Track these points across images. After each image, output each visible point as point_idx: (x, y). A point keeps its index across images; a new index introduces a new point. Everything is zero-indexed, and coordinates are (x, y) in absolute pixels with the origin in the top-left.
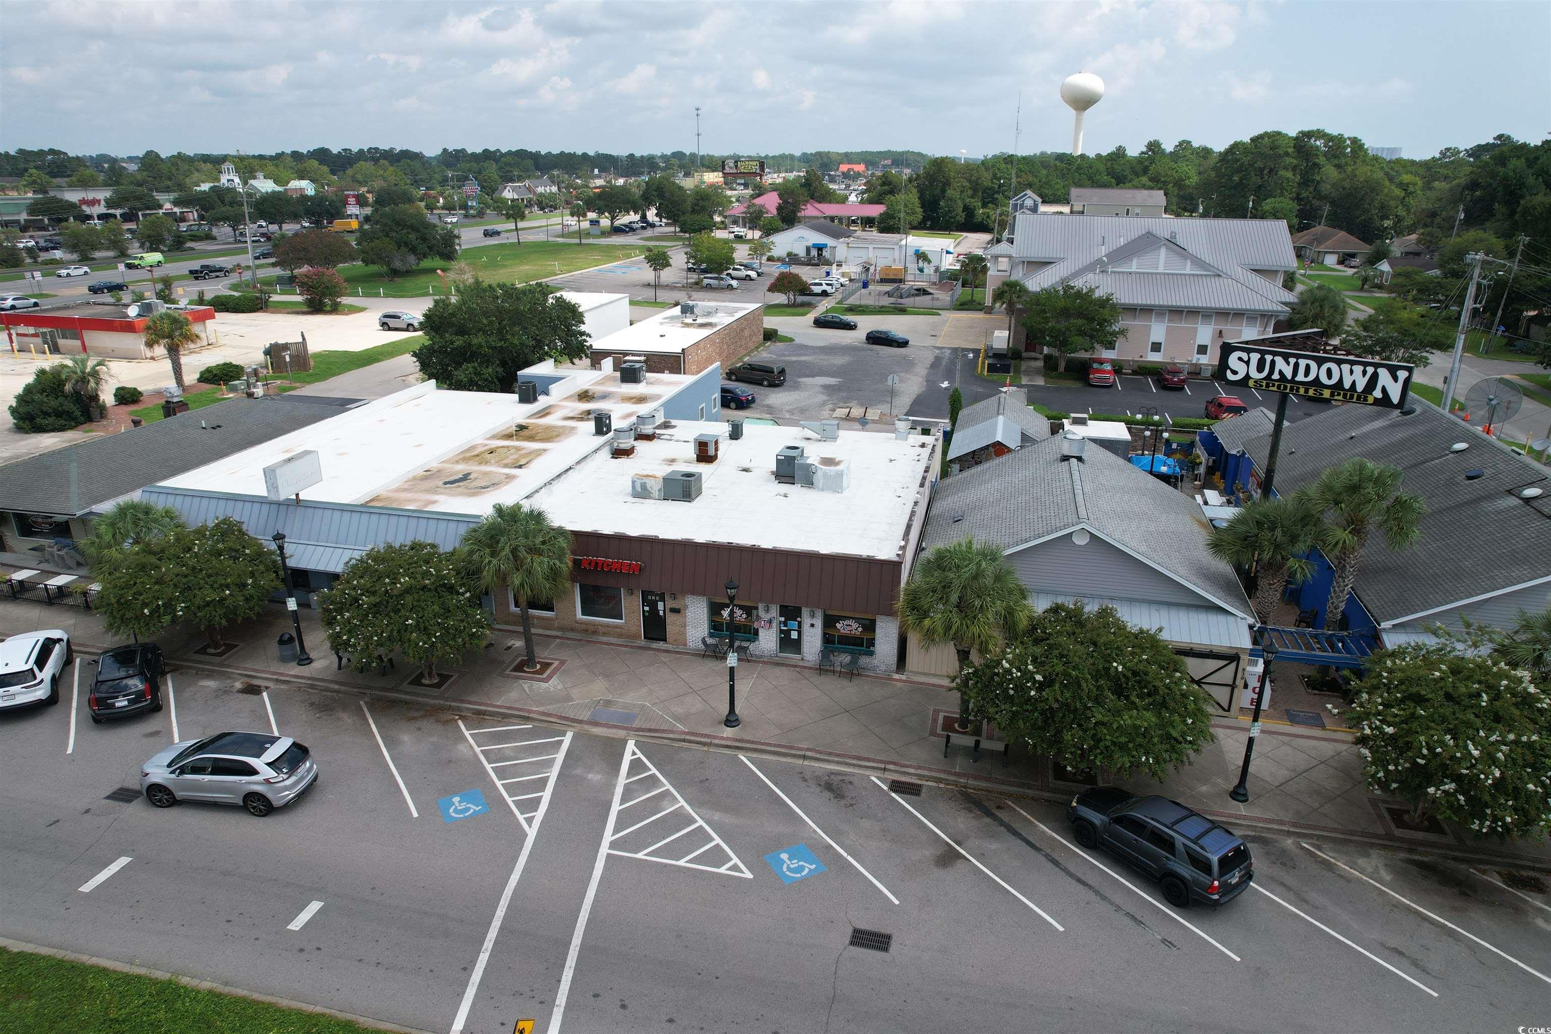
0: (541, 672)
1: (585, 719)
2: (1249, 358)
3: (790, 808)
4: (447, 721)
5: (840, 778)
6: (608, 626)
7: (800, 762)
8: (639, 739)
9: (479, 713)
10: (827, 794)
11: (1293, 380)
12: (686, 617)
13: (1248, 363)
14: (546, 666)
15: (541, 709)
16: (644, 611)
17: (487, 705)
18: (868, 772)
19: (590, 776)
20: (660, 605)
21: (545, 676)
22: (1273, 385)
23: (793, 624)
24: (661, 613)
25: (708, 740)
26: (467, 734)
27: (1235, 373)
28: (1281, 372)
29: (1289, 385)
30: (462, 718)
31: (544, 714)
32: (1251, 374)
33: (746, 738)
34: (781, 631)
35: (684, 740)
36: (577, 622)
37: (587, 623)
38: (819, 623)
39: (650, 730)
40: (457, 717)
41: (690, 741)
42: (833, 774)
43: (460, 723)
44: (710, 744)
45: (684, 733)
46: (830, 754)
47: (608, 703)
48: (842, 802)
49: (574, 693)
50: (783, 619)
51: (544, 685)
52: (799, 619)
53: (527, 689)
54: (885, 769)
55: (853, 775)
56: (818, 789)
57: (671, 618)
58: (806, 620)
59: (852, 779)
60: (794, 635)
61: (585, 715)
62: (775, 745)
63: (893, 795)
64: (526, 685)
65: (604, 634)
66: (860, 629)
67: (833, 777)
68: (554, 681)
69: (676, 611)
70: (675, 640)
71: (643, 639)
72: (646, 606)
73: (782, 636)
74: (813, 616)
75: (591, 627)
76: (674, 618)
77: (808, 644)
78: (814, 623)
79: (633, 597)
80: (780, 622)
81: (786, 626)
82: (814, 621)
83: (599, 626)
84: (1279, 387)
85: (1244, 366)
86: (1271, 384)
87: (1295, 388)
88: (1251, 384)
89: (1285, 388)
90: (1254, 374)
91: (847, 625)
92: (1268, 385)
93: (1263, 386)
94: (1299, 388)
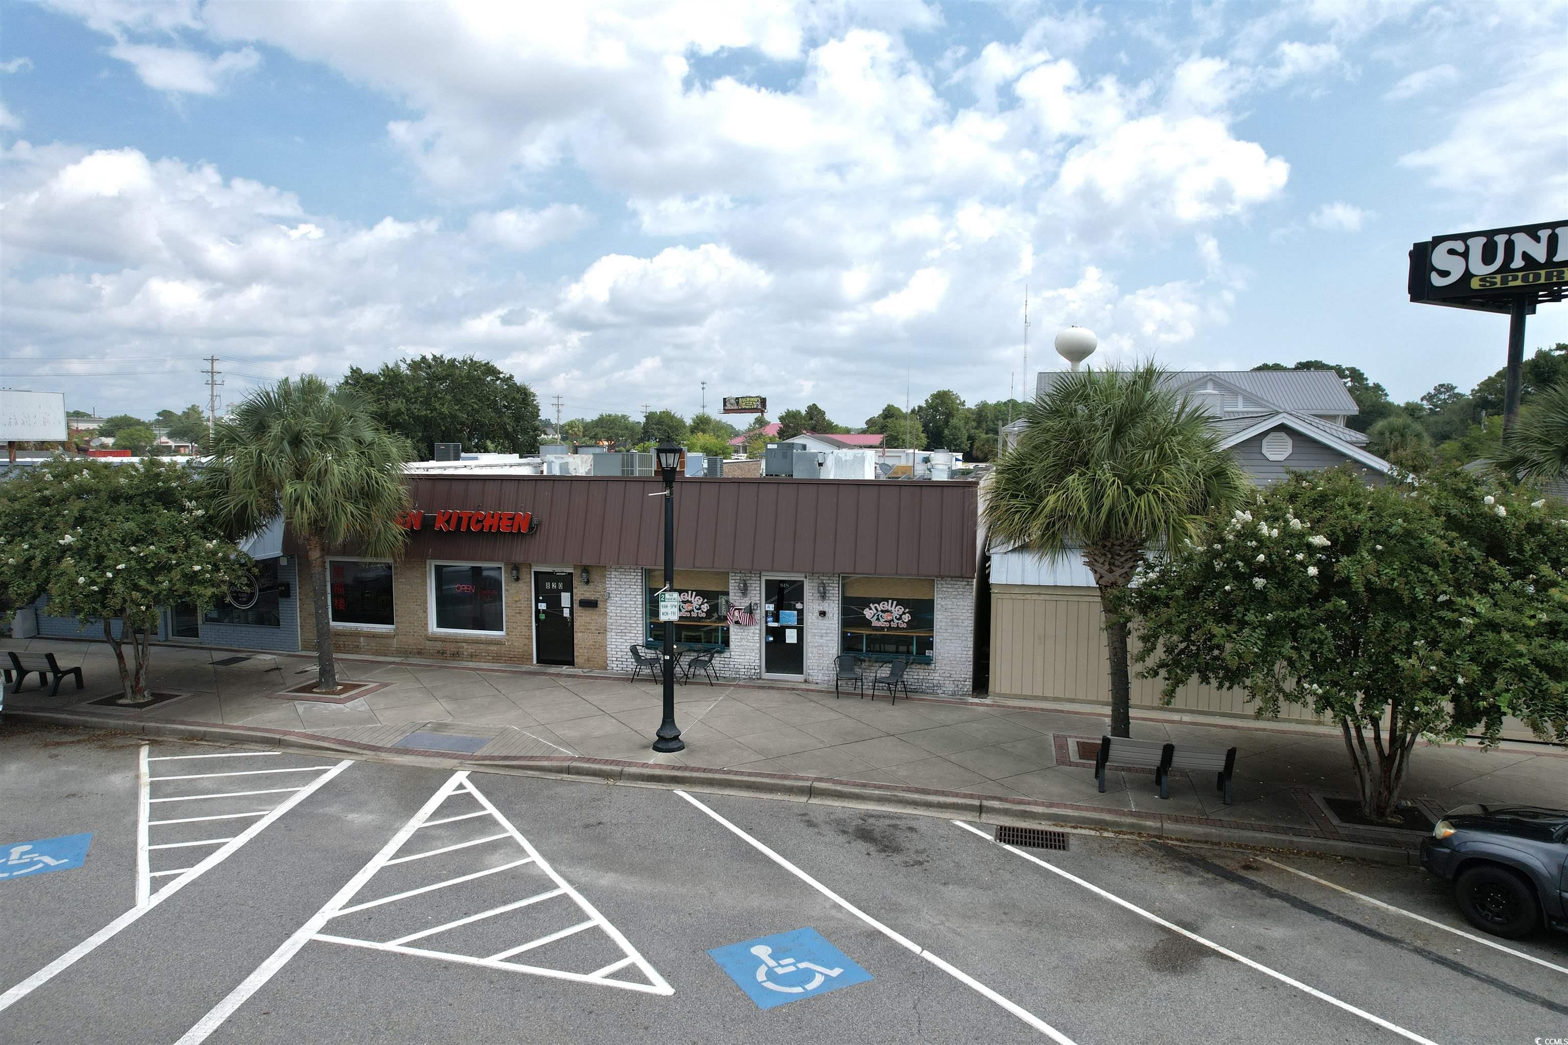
0: (337, 693)
1: (388, 746)
2: (1467, 248)
3: (780, 867)
4: (122, 746)
5: (888, 822)
6: (477, 641)
7: (803, 799)
8: (479, 768)
9: (190, 735)
10: (861, 846)
11: (1550, 263)
12: (605, 614)
13: (1465, 255)
14: (350, 687)
16: (538, 611)
18: (946, 813)
19: (351, 816)
20: (565, 598)
21: (344, 697)
22: (1515, 278)
23: (789, 617)
24: (566, 613)
25: (618, 768)
26: (145, 762)
27: (1445, 274)
28: (1525, 256)
29: (1543, 273)
31: (312, 737)
32: (1473, 270)
33: (693, 765)
34: (770, 631)
35: (569, 770)
36: (429, 639)
38: (833, 608)
39: (506, 758)
40: (145, 742)
41: (579, 771)
42: (872, 816)
43: (145, 748)
44: (620, 775)
45: (573, 759)
46: (864, 786)
47: (441, 727)
48: (897, 859)
49: (386, 715)
50: (771, 607)
51: (334, 706)
52: (799, 606)
54: (981, 809)
55: (916, 818)
56: (842, 839)
57: (582, 619)
58: (811, 604)
59: (913, 824)
60: (791, 637)
61: (390, 742)
62: (750, 774)
63: (1008, 847)
64: (302, 706)
65: (472, 657)
66: (907, 618)
67: (871, 821)
68: (357, 702)
69: (590, 604)
70: (588, 660)
71: (535, 662)
72: (542, 602)
73: (771, 639)
74: (823, 596)
75: (451, 648)
76: (588, 619)
77: (815, 650)
78: (826, 610)
79: (521, 584)
80: (767, 612)
81: (777, 619)
82: (825, 606)
83: (464, 644)
84: (1525, 278)
85: (1461, 261)
86: (1510, 278)
87: (1555, 273)
88: (1475, 284)
89: (1537, 277)
90: (1479, 268)
91: (882, 611)
92: (1504, 280)
93: (1495, 283)
94: (1563, 272)
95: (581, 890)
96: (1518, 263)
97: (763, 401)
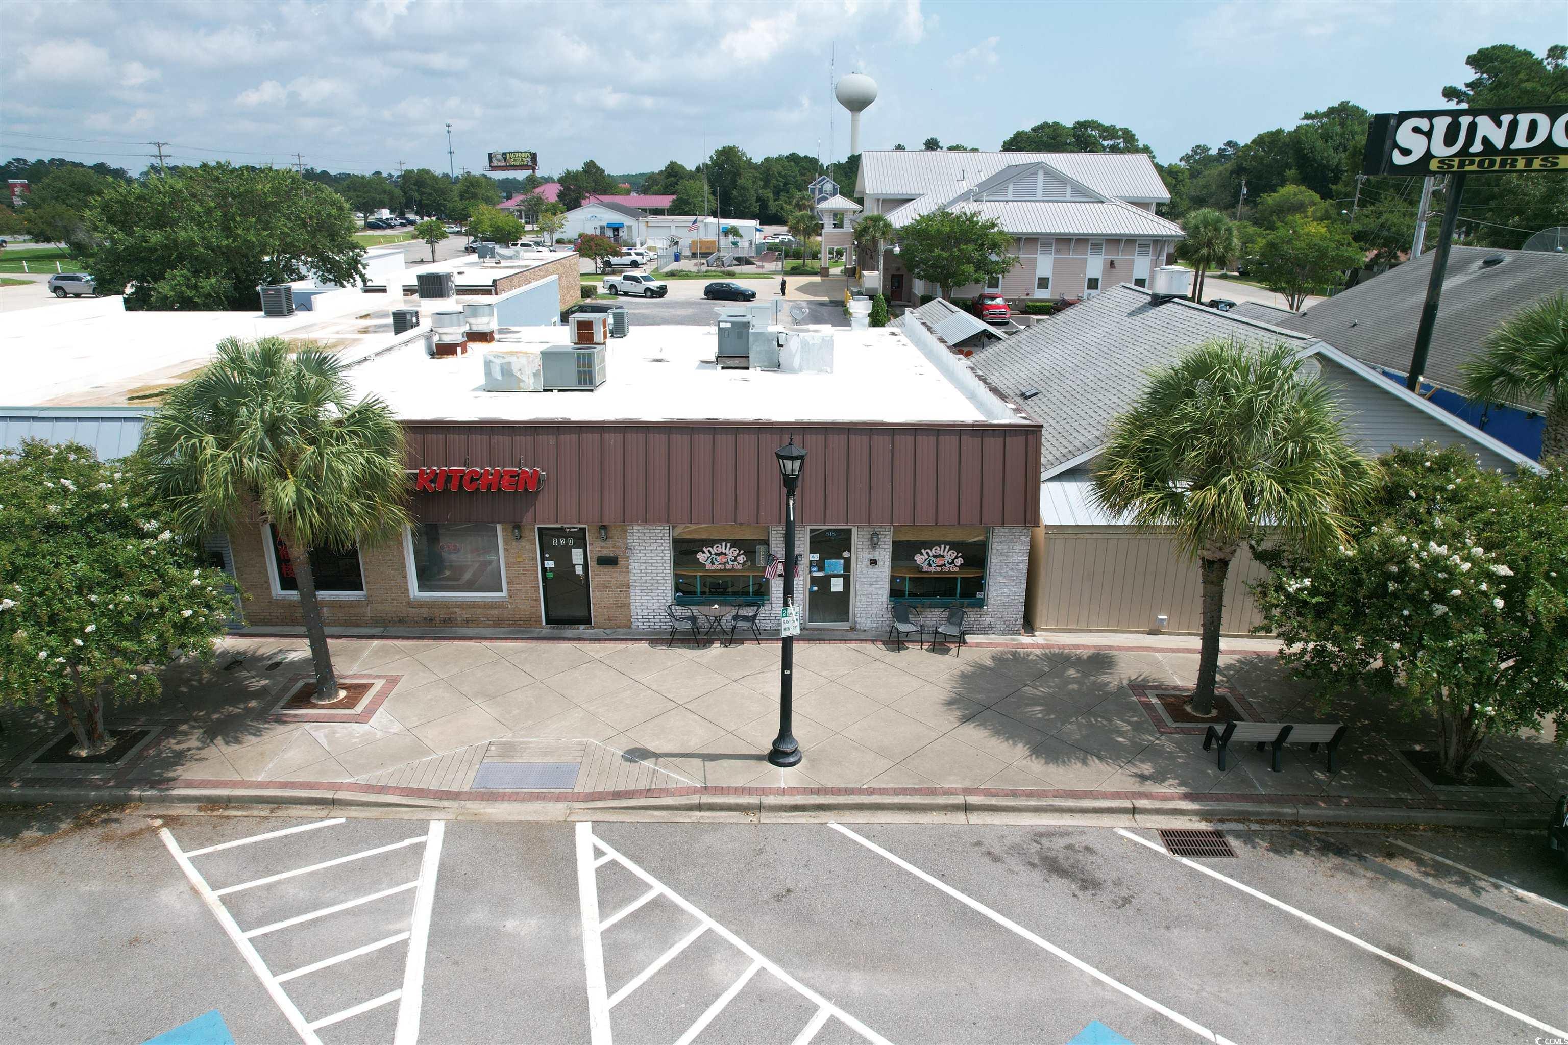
0: (350, 703)
1: (466, 789)
2: (1432, 126)
3: (1008, 931)
4: (132, 835)
5: (1062, 842)
6: (473, 605)
7: (960, 818)
8: (600, 816)
9: (213, 803)
10: (1059, 884)
11: (1506, 150)
12: (628, 571)
13: (1429, 134)
14: (357, 691)
15: (362, 778)
16: (544, 570)
17: (234, 785)
18: (1106, 821)
19: (511, 924)
20: (577, 556)
21: (359, 708)
22: (1472, 163)
23: (835, 565)
24: (579, 570)
25: (753, 800)
26: (182, 858)
27: (1406, 152)
28: (1486, 141)
29: (1498, 159)
30: (170, 821)
31: (369, 788)
32: (1434, 151)
33: (830, 785)
34: (814, 581)
35: (700, 807)
36: (410, 604)
37: (432, 605)
38: (885, 556)
39: (617, 795)
40: (158, 822)
41: (712, 807)
42: (1042, 835)
43: (166, 835)
44: (760, 808)
45: (695, 791)
46: (1014, 794)
47: (508, 749)
48: (1105, 897)
49: (430, 735)
50: (816, 557)
51: (359, 729)
52: (846, 554)
53: (323, 741)
54: (1134, 811)
55: (1081, 831)
56: (1037, 876)
57: (598, 578)
58: (860, 553)
59: (1088, 840)
60: (837, 585)
61: (464, 781)
62: (897, 792)
63: (1185, 861)
64: (320, 732)
65: (467, 623)
66: (959, 562)
67: (1045, 842)
68: (380, 717)
69: (608, 561)
70: (609, 620)
71: (544, 624)
72: (548, 559)
73: (815, 588)
74: (874, 546)
75: (442, 614)
76: (607, 577)
77: (863, 598)
78: (877, 558)
79: (523, 543)
80: (811, 561)
81: (821, 567)
82: (876, 555)
83: (457, 610)
84: (1481, 164)
85: (1423, 139)
86: (1467, 162)
87: (1509, 161)
88: (1434, 165)
89: (1492, 163)
90: (1440, 150)
91: (935, 556)
92: (1462, 164)
93: (1453, 166)
94: (1517, 160)
95: (845, 1006)
96: (1477, 147)
97: (534, 157)
